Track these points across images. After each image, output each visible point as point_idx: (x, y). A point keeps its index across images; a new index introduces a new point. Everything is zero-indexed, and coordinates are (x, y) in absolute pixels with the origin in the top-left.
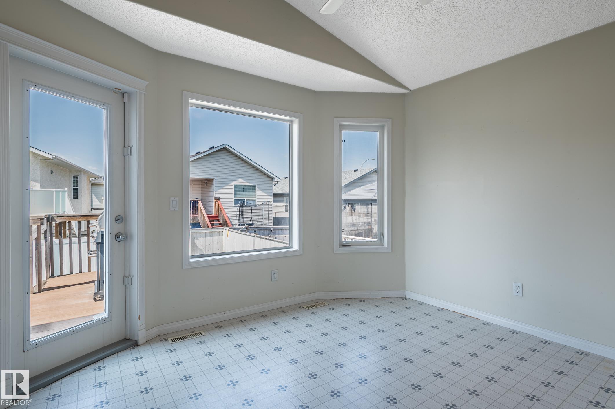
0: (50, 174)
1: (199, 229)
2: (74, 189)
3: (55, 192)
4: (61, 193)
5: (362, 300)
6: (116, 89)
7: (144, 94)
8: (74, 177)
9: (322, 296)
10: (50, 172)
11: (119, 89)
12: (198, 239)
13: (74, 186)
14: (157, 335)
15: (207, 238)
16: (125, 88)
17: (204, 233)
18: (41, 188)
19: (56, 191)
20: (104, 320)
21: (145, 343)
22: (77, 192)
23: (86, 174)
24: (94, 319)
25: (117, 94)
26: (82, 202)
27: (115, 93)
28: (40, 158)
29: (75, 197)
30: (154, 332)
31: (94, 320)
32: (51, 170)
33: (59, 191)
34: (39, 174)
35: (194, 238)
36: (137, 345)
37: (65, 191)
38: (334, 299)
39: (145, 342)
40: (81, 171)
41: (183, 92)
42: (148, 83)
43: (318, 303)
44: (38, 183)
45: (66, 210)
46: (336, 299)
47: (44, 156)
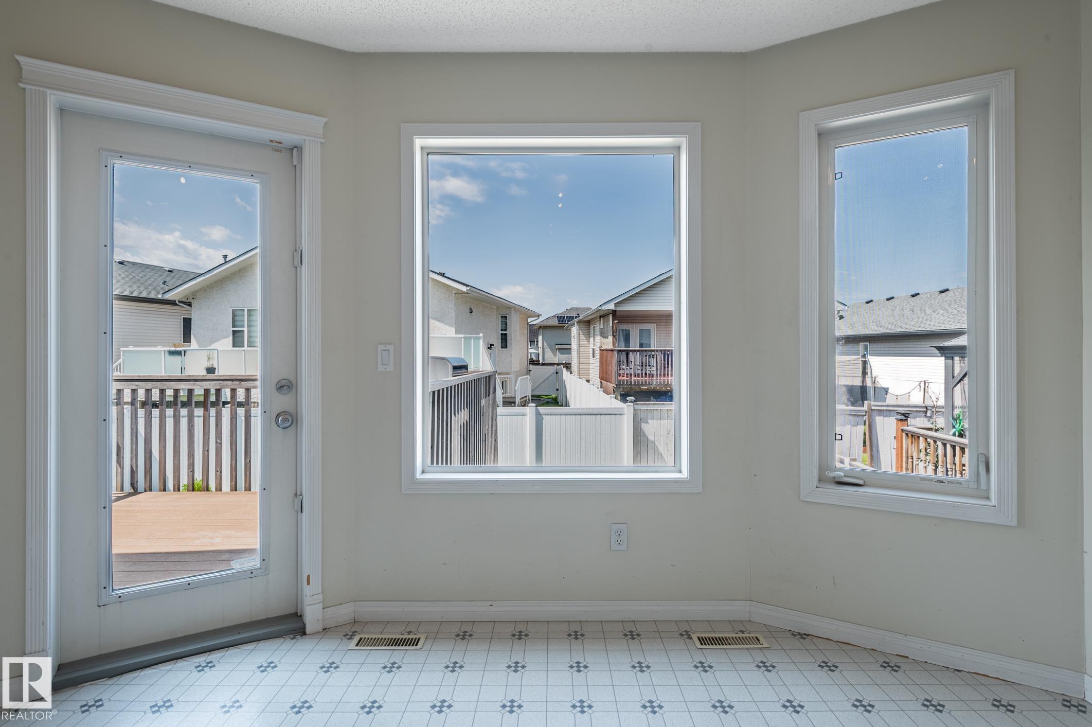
0: (469, 314)
1: (649, 404)
2: (502, 334)
3: (463, 339)
4: (472, 340)
5: (894, 661)
6: (272, 144)
7: (321, 143)
8: (502, 317)
9: (765, 614)
10: (468, 311)
11: (277, 142)
12: (647, 422)
13: (502, 330)
14: (352, 620)
15: (665, 421)
16: (289, 138)
17: (658, 412)
18: (456, 334)
19: (465, 338)
20: (252, 573)
21: (319, 632)
22: (506, 340)
23: (518, 312)
24: (234, 567)
25: (281, 152)
26: (513, 353)
27: (276, 150)
28: (455, 292)
29: (504, 345)
30: (344, 612)
31: (233, 569)
32: (471, 308)
33: (470, 338)
34: (454, 314)
35: (641, 419)
36: (303, 633)
37: (479, 338)
38: (802, 632)
39: (322, 630)
40: (510, 308)
41: (402, 125)
42: (325, 120)
43: (744, 635)
44: (451, 326)
45: (481, 365)
46: (808, 635)
47: (459, 289)
